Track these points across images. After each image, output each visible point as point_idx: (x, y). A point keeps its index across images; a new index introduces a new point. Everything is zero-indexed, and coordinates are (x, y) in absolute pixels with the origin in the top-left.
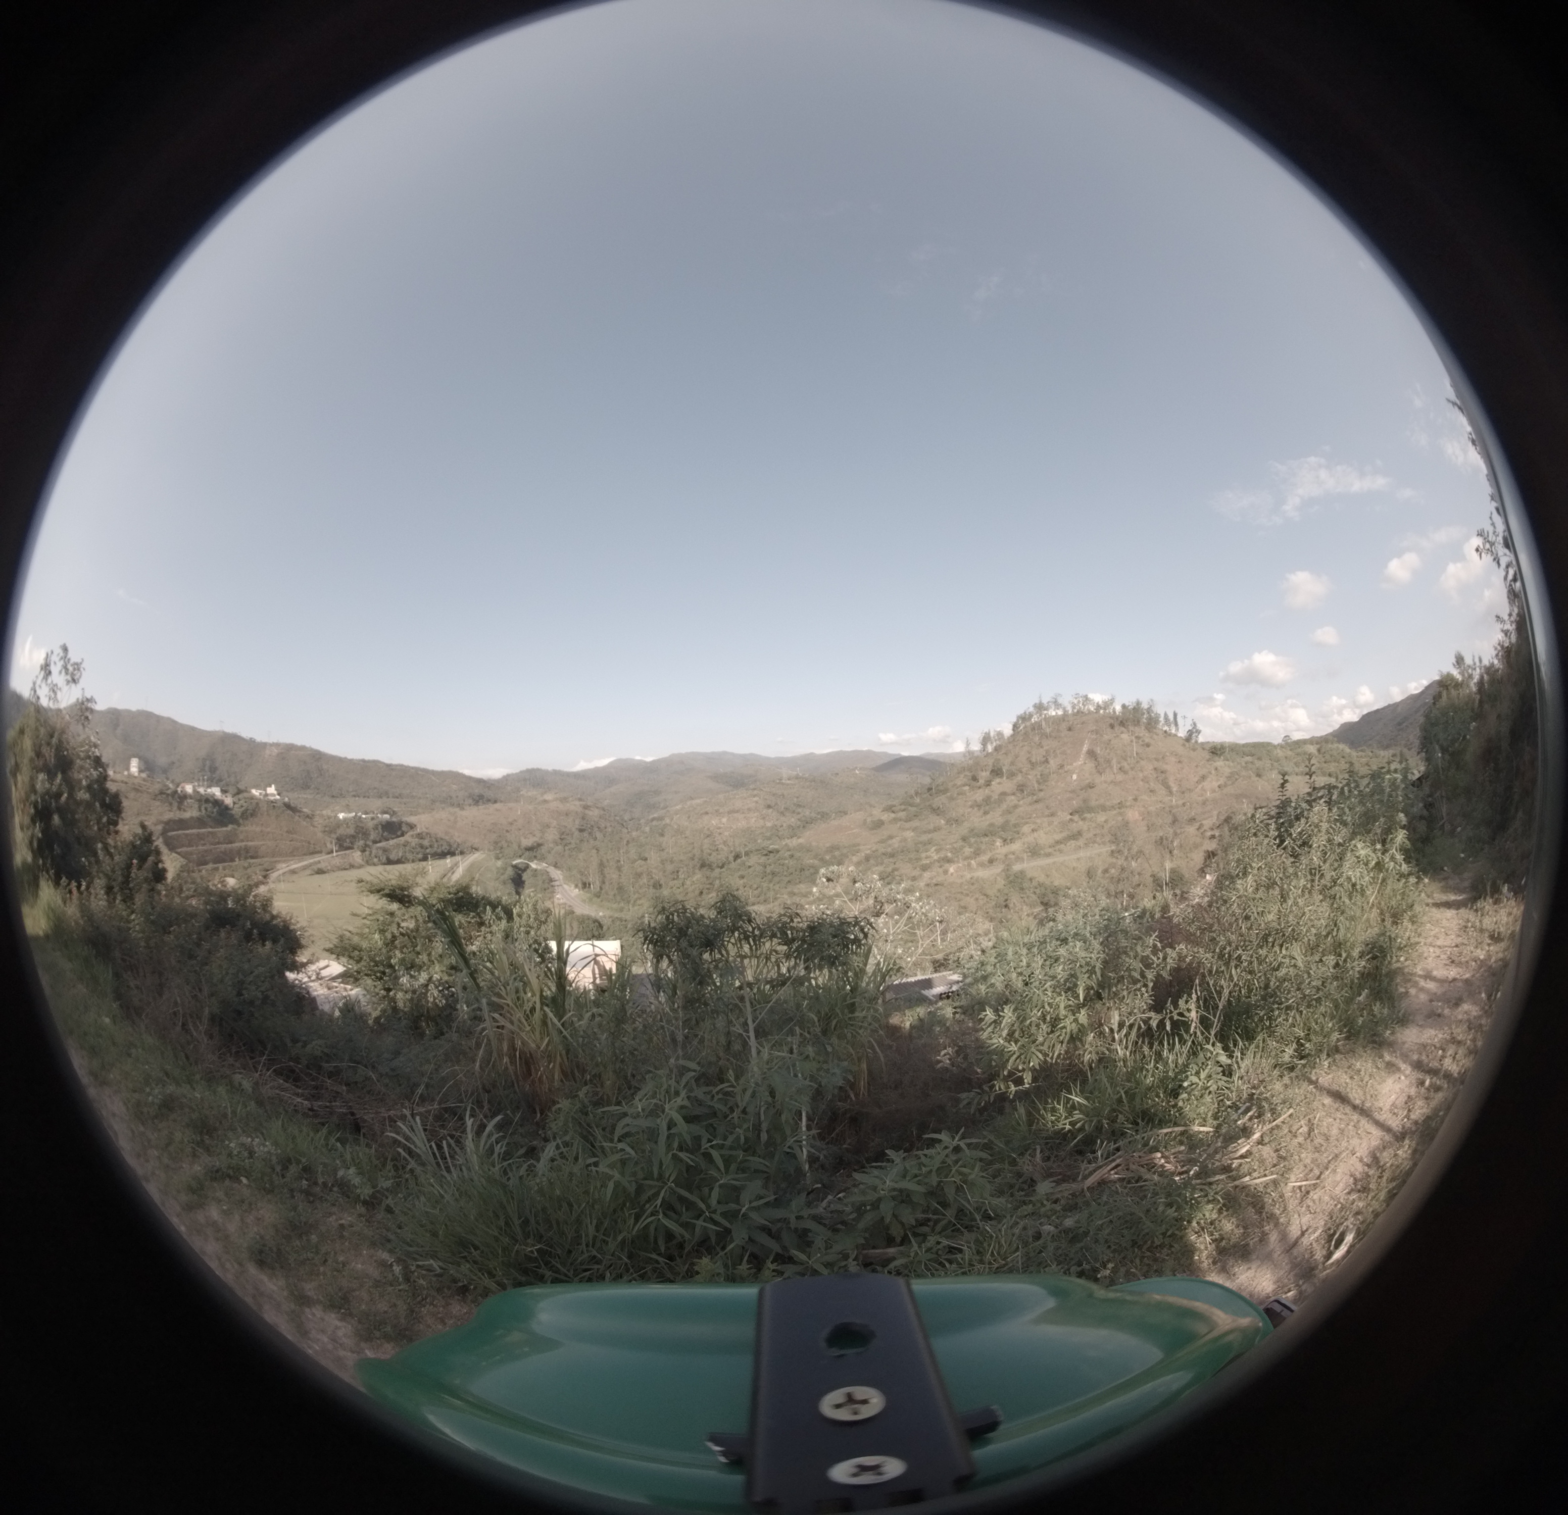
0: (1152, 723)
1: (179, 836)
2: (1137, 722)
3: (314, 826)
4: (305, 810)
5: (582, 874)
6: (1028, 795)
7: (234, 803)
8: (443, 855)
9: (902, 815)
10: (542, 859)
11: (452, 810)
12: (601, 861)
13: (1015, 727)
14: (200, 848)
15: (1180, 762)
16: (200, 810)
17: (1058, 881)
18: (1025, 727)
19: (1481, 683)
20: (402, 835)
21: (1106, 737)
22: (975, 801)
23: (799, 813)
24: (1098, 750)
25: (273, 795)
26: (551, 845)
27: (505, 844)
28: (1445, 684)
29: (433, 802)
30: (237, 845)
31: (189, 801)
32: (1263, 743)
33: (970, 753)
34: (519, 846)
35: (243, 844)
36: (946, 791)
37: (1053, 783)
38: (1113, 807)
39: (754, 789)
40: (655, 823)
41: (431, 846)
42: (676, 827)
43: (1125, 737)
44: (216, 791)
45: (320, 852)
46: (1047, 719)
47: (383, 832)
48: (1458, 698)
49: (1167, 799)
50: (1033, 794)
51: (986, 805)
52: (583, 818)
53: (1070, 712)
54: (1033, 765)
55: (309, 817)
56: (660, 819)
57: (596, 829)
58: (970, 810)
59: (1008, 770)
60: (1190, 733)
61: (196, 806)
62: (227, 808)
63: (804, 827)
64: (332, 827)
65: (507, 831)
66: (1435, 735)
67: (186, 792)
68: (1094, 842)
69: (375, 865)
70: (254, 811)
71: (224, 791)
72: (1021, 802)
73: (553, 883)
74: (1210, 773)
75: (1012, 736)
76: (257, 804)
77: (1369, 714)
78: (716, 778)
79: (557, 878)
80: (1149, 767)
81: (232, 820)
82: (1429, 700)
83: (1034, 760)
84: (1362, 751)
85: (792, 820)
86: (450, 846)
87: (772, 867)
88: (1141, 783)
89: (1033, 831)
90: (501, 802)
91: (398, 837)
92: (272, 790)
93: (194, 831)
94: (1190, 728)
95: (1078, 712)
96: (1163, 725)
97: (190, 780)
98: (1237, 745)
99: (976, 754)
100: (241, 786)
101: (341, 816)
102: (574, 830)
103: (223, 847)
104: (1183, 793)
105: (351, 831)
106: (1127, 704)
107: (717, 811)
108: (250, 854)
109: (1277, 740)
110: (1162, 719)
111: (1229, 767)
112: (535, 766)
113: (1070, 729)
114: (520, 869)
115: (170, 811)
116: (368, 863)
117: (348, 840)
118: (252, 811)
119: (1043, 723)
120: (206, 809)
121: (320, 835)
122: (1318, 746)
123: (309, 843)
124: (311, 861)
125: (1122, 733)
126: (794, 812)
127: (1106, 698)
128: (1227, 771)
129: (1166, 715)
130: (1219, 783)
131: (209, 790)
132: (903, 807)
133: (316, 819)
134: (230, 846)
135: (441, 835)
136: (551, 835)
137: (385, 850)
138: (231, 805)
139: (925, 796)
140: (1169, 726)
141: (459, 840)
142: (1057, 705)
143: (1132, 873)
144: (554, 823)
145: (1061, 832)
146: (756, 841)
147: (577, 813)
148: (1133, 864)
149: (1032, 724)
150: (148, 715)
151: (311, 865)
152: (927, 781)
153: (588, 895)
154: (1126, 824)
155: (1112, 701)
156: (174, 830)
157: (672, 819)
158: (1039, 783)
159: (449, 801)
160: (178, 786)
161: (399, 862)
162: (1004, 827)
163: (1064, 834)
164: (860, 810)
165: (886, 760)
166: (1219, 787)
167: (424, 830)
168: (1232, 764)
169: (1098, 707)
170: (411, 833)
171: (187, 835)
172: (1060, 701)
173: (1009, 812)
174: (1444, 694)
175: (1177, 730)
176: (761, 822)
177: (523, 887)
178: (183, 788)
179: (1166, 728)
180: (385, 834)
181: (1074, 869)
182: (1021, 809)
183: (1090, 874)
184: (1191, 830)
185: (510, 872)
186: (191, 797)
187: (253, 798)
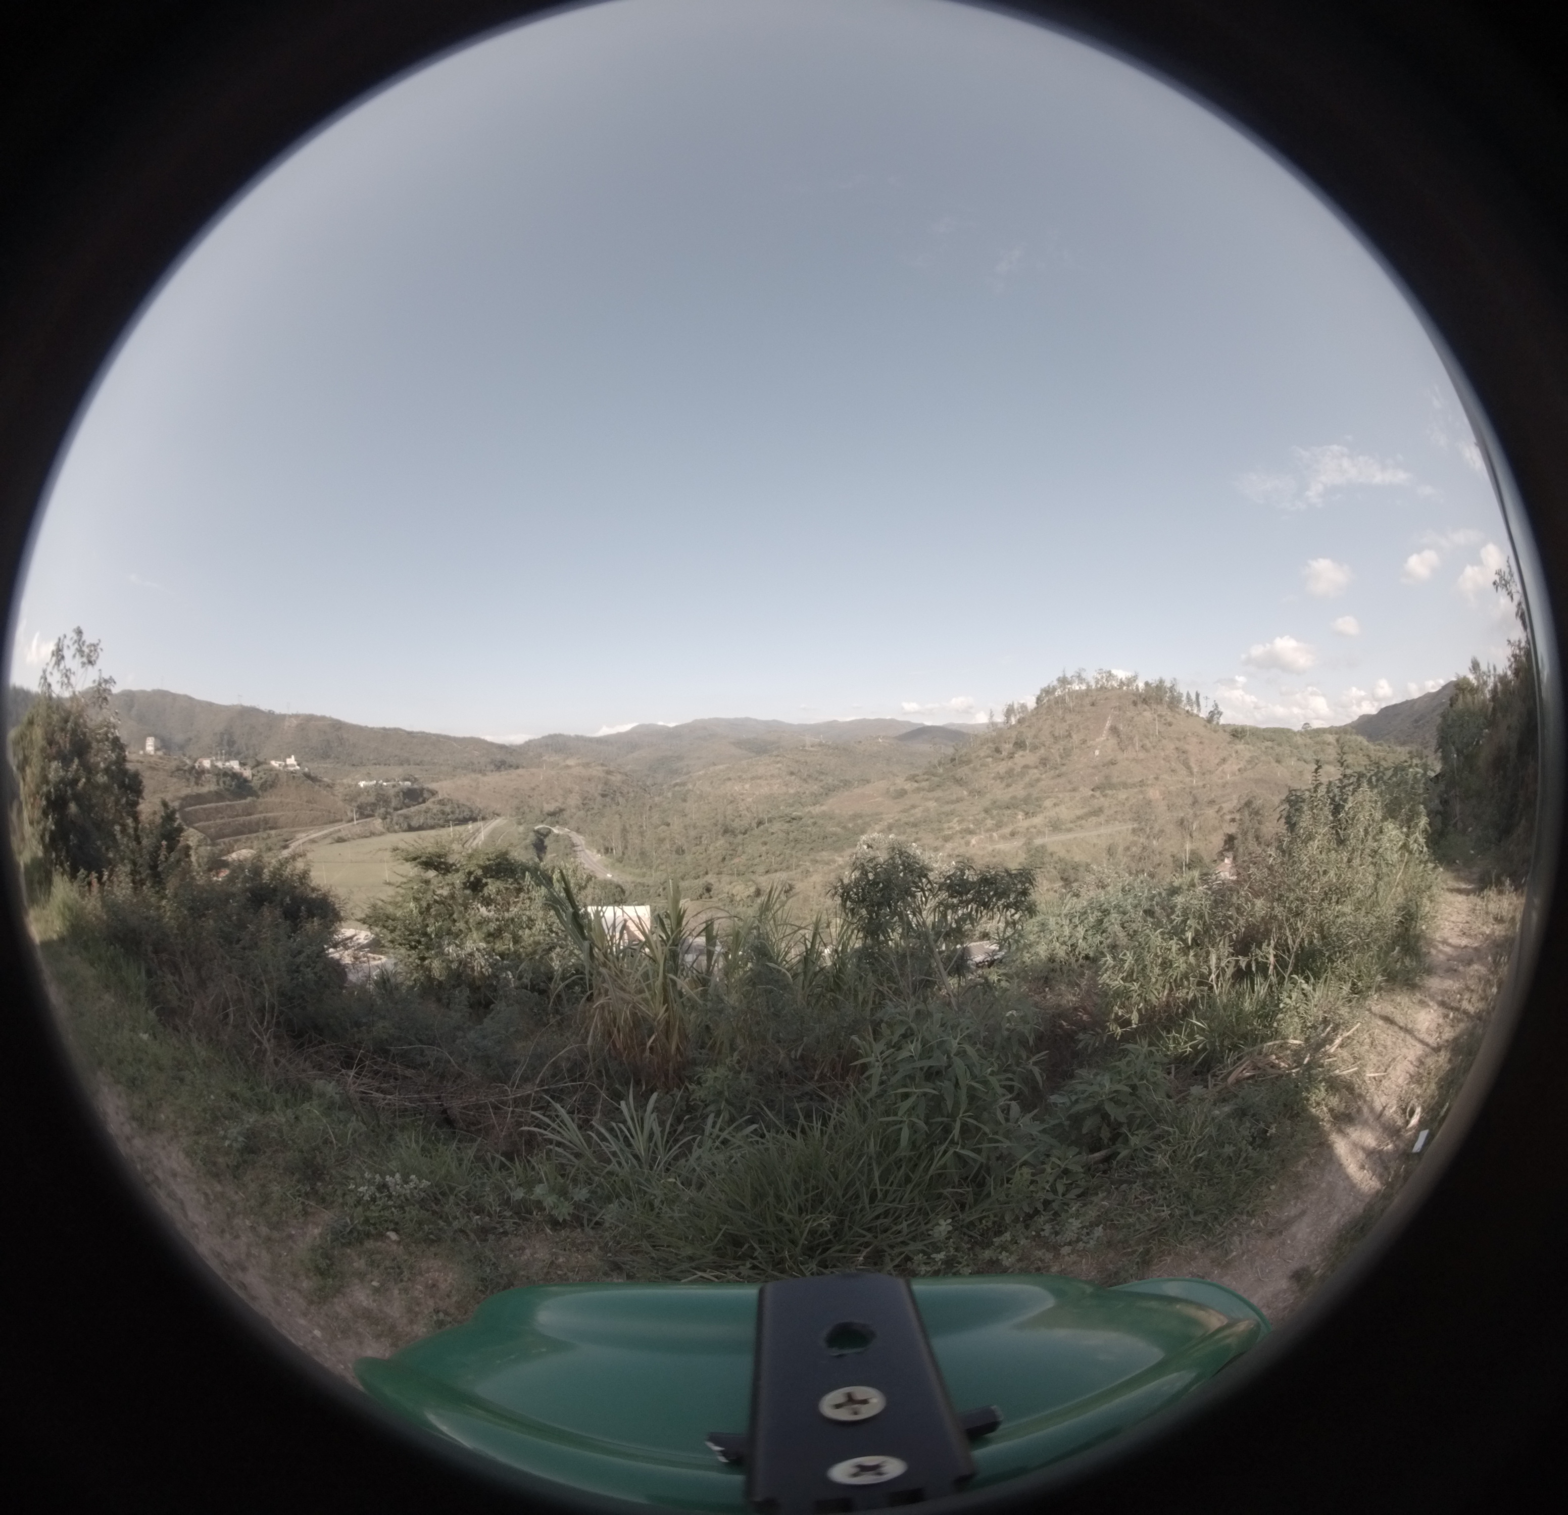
0: (1174, 702)
1: (196, 811)
2: (1160, 701)
3: (334, 795)
4: (325, 779)
5: (604, 838)
6: (1051, 769)
7: (253, 775)
8: (464, 821)
9: (925, 784)
10: (565, 824)
11: (473, 776)
12: (624, 826)
13: (1039, 700)
14: (219, 821)
15: (1201, 743)
16: (218, 784)
17: (1079, 857)
18: (1049, 701)
19: (1494, 691)
20: (424, 802)
21: (1129, 714)
22: (998, 773)
23: (821, 781)
24: (1121, 727)
25: (292, 765)
26: (574, 810)
27: (526, 809)
28: (1460, 688)
29: (455, 768)
30: (255, 817)
31: (207, 775)
32: (1283, 729)
33: (993, 724)
34: (541, 811)
35: (261, 816)
36: (969, 762)
37: (1075, 758)
38: (1134, 785)
39: (778, 756)
40: (677, 788)
41: (453, 812)
42: (698, 792)
43: (1148, 714)
44: (235, 765)
45: (341, 820)
46: (1071, 693)
47: (405, 799)
48: (1473, 703)
49: (1188, 779)
50: (1056, 768)
51: (1009, 777)
52: (606, 784)
53: (1094, 687)
54: (1056, 739)
55: (330, 786)
56: (683, 784)
57: (618, 794)
58: (992, 782)
59: (1031, 743)
60: (1212, 714)
61: (215, 780)
62: (246, 780)
63: (826, 794)
64: (353, 796)
65: (530, 797)
66: (1451, 737)
67: (204, 767)
68: (1115, 819)
69: (395, 832)
70: (273, 782)
71: (242, 764)
72: (1044, 776)
73: (575, 848)
74: (1230, 755)
75: (1036, 709)
76: (277, 775)
77: (1387, 708)
78: (739, 744)
79: (579, 843)
80: (1170, 746)
81: (251, 792)
82: (1446, 700)
83: (1057, 734)
84: (1380, 745)
85: (815, 787)
86: (472, 811)
87: (796, 833)
88: (1162, 762)
89: (1055, 805)
90: (523, 767)
91: (420, 803)
92: (291, 761)
93: (213, 805)
94: (1212, 709)
95: (1101, 687)
96: (1185, 705)
97: (208, 756)
98: (1257, 729)
99: (999, 726)
100: (260, 758)
101: (362, 784)
102: (596, 795)
103: (242, 819)
104: (1204, 774)
105: (372, 799)
106: (1150, 682)
107: (740, 777)
108: (269, 825)
109: (1297, 727)
110: (1184, 698)
111: (1249, 750)
112: (557, 732)
113: (1093, 704)
114: (542, 834)
115: (187, 786)
116: (390, 830)
117: (369, 808)
118: (271, 783)
119: (1067, 697)
120: (224, 783)
121: (340, 804)
122: (1337, 736)
123: (329, 812)
124: (332, 830)
125: (1145, 710)
126: (816, 779)
127: (1129, 674)
128: (1248, 755)
129: (1188, 695)
130: (1239, 766)
131: (227, 764)
132: (926, 777)
133: (337, 787)
134: (248, 818)
135: (462, 801)
136: (574, 801)
137: (406, 817)
138: (250, 778)
139: (948, 766)
140: (1191, 706)
141: (480, 806)
142: (1081, 680)
143: (1153, 852)
144: (577, 788)
145: (1082, 808)
146: (778, 807)
147: (599, 778)
148: (1155, 842)
149: (1056, 698)
150: (163, 694)
151: (331, 834)
152: (950, 751)
153: (610, 860)
154: (1149, 803)
155: (1135, 678)
156: (191, 805)
157: (695, 785)
158: (1062, 758)
159: (471, 767)
160: (195, 761)
161: (420, 828)
162: (1026, 800)
163: (1085, 810)
164: (883, 779)
165: (908, 729)
166: (1239, 770)
167: (446, 796)
168: (1252, 748)
169: (1122, 683)
170: (432, 800)
171: (205, 809)
172: (1084, 675)
173: (1031, 785)
174: (1461, 697)
175: (1199, 710)
176: (784, 789)
177: (545, 853)
178: (200, 763)
179: (1188, 708)
180: (407, 801)
181: (1094, 845)
182: (1043, 782)
183: (1111, 851)
184: (1211, 812)
185: (532, 837)
186: (209, 772)
187: (272, 769)
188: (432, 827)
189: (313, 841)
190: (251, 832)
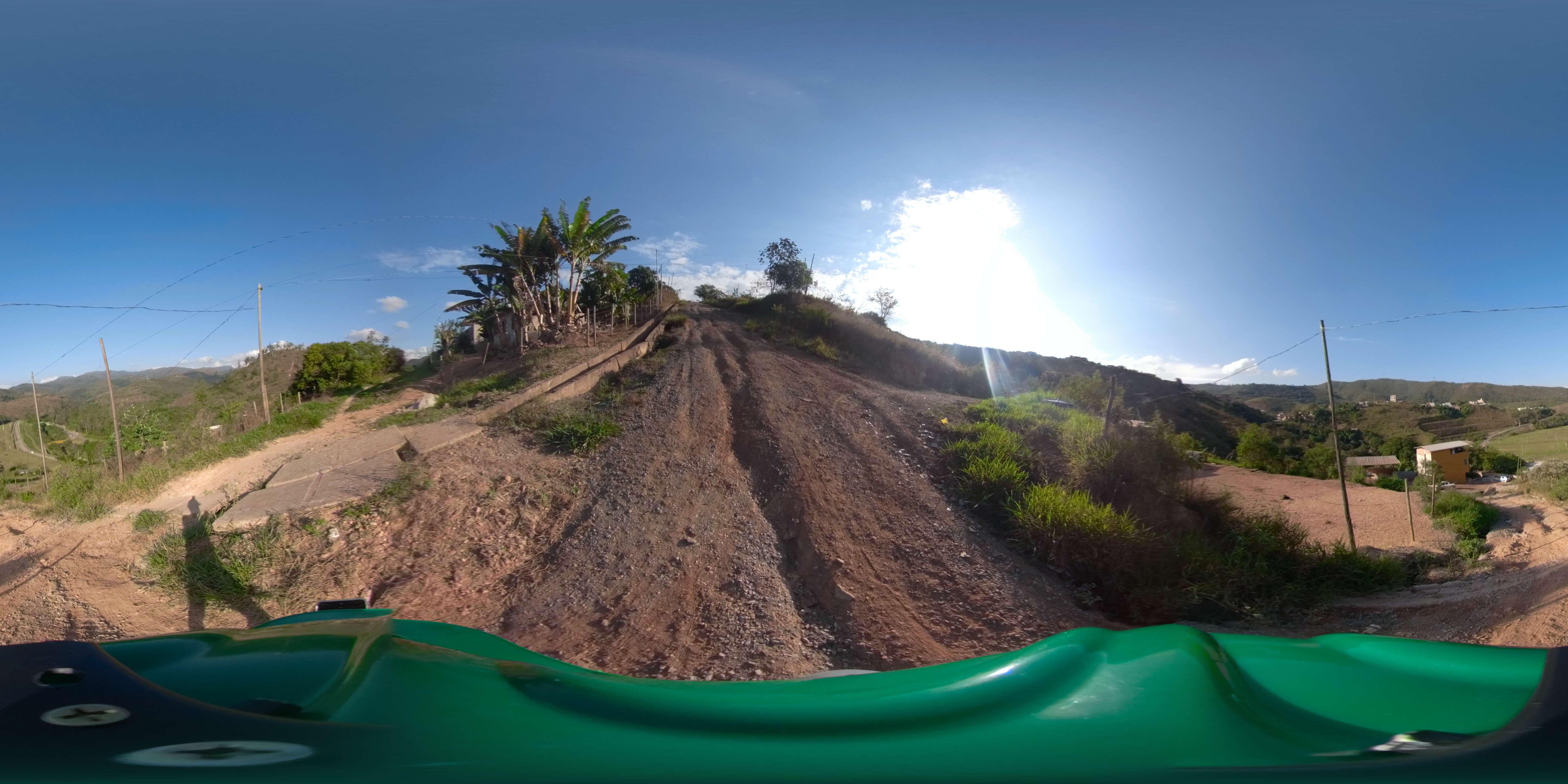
1: (1429, 425)
3: (1506, 415)
4: (1500, 408)
7: (1461, 408)
14: (1443, 429)
16: (1440, 413)
20: (1551, 415)
25: (1483, 403)
30: (1465, 427)
35: (1469, 425)
44: (1449, 404)
45: (1512, 426)
47: (1542, 414)
55: (1504, 411)
61: (1438, 411)
62: (1457, 410)
64: (1517, 415)
67: (1431, 406)
69: (1540, 429)
71: (1453, 403)
76: (1473, 408)
81: (1462, 414)
91: (1549, 416)
92: (1481, 401)
93: (1439, 422)
97: (1434, 400)
100: (1465, 400)
101: (1519, 409)
103: (1457, 428)
105: (1526, 415)
108: (1474, 429)
115: (1422, 414)
116: (1537, 428)
117: (1526, 419)
118: (1472, 411)
120: (1443, 412)
121: (1510, 418)
123: (1505, 422)
124: (1508, 430)
131: (1444, 404)
133: (1507, 411)
134: (1461, 427)
137: (1545, 422)
138: (1459, 409)
151: (1508, 432)
156: (1425, 423)
160: (1425, 403)
161: (1552, 426)
167: (1560, 412)
170: (1555, 413)
171: (1434, 424)
178: (1428, 404)
186: (1434, 408)
187: (1471, 405)
188: (1558, 426)
189: (1500, 435)
190: (1462, 433)
